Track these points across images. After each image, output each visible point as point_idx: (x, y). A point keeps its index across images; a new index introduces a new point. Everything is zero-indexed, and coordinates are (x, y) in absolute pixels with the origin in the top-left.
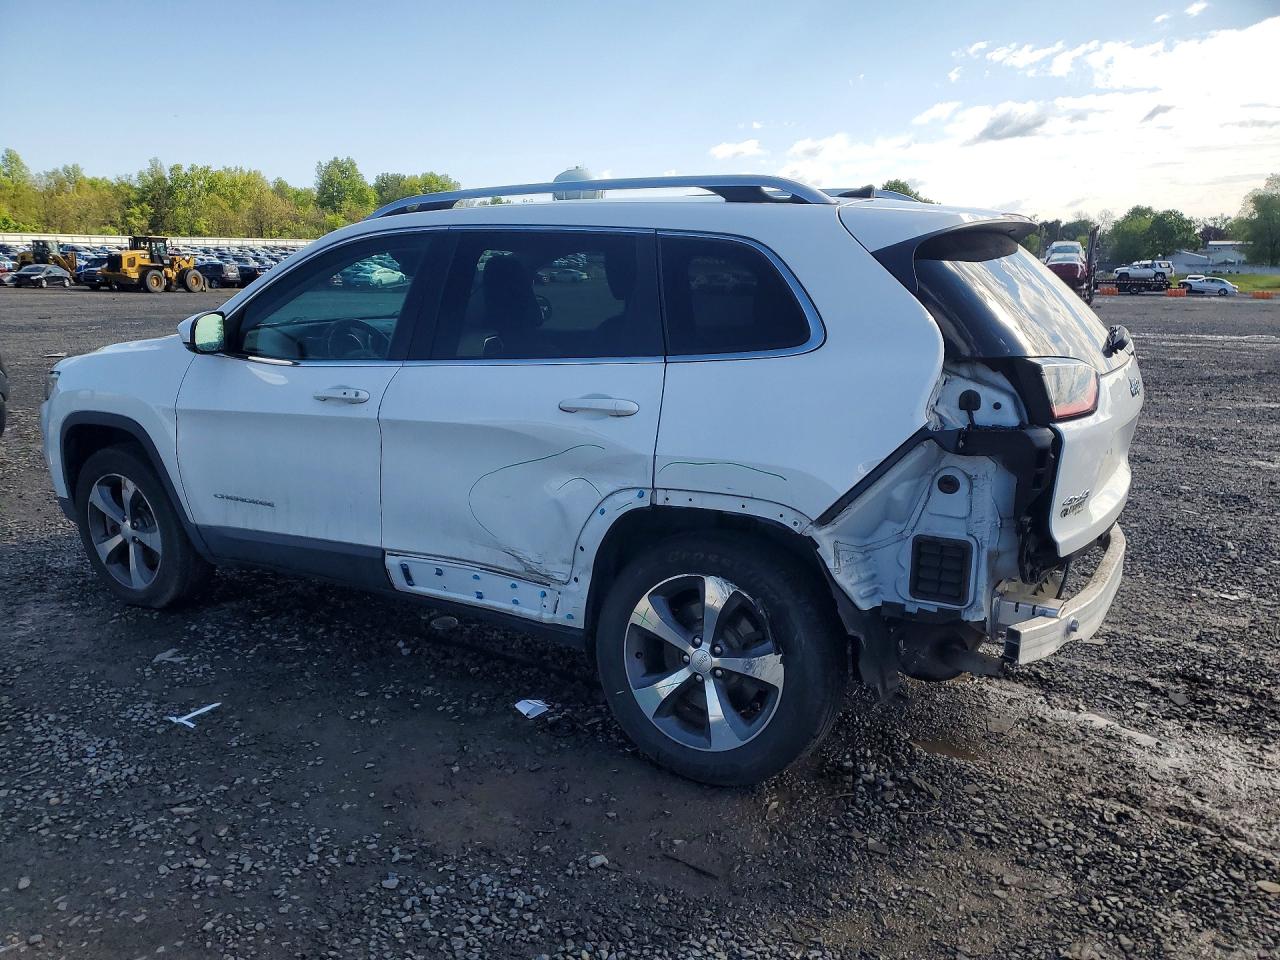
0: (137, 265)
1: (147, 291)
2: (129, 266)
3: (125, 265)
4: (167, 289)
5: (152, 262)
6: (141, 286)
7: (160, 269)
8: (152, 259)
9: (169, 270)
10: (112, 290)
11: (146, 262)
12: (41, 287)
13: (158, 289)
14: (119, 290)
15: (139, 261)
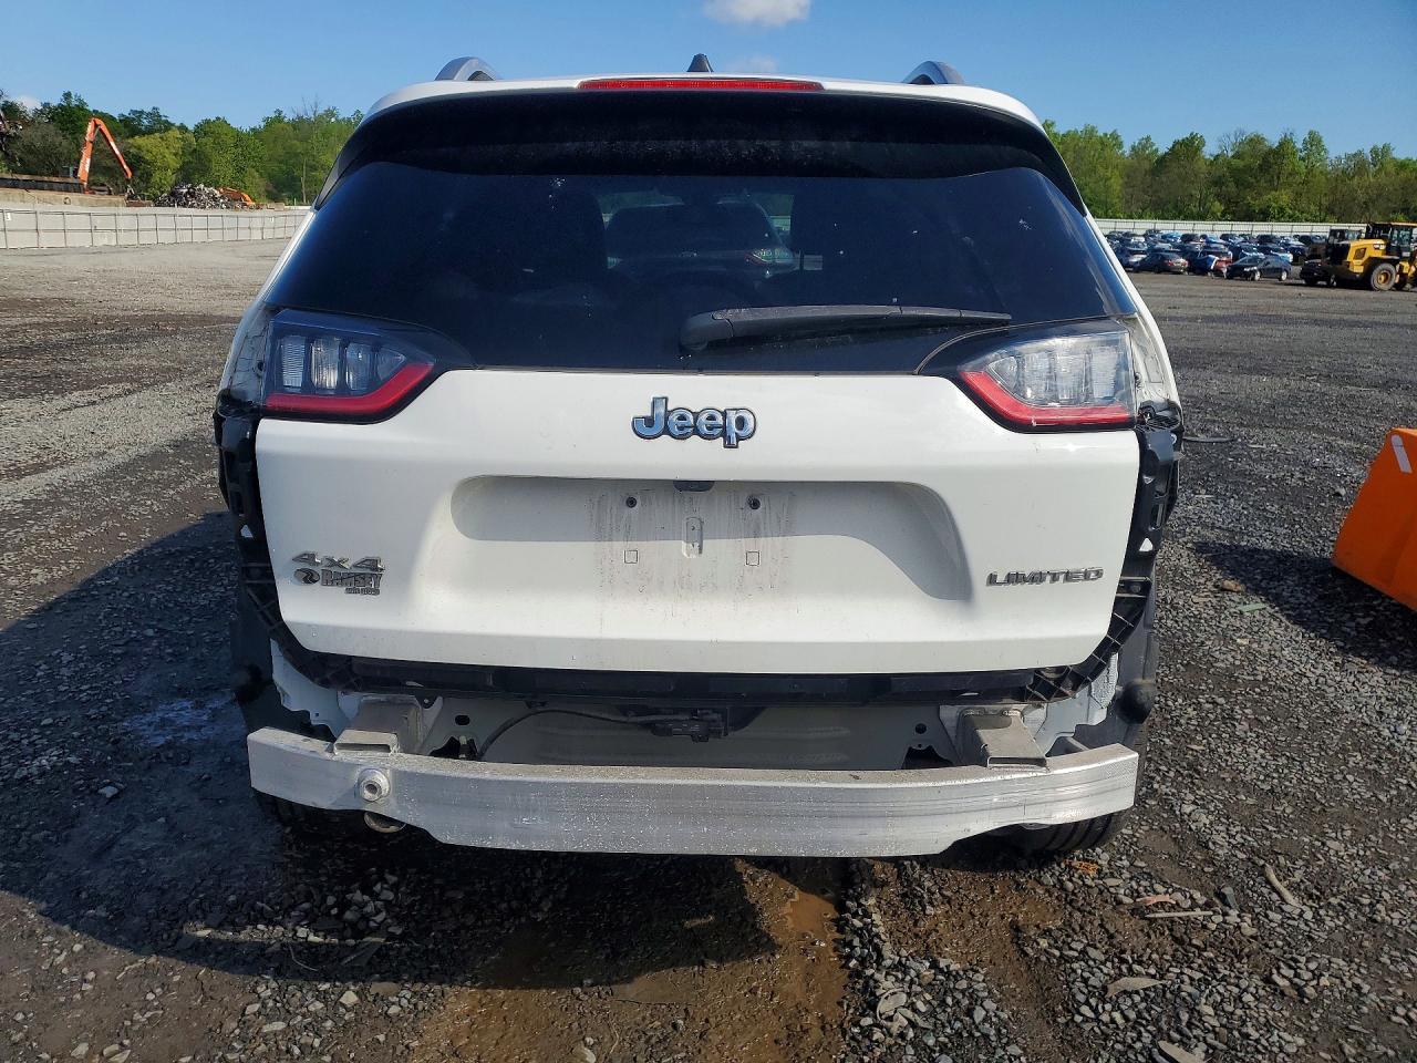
0: (1366, 257)
1: (1370, 288)
2: (1356, 258)
3: (1350, 257)
4: (1399, 287)
5: (1387, 254)
6: (1363, 283)
7: (1394, 263)
8: (1388, 251)
9: (1406, 265)
10: (1330, 286)
11: (1378, 254)
12: (1253, 279)
13: (1383, 286)
14: (1337, 287)
15: (1371, 253)
